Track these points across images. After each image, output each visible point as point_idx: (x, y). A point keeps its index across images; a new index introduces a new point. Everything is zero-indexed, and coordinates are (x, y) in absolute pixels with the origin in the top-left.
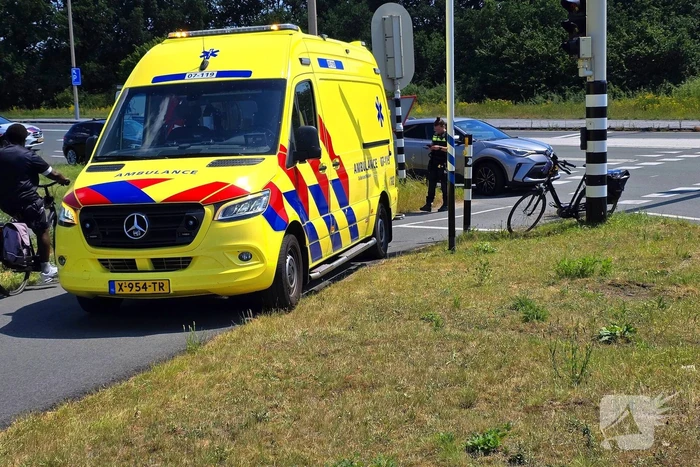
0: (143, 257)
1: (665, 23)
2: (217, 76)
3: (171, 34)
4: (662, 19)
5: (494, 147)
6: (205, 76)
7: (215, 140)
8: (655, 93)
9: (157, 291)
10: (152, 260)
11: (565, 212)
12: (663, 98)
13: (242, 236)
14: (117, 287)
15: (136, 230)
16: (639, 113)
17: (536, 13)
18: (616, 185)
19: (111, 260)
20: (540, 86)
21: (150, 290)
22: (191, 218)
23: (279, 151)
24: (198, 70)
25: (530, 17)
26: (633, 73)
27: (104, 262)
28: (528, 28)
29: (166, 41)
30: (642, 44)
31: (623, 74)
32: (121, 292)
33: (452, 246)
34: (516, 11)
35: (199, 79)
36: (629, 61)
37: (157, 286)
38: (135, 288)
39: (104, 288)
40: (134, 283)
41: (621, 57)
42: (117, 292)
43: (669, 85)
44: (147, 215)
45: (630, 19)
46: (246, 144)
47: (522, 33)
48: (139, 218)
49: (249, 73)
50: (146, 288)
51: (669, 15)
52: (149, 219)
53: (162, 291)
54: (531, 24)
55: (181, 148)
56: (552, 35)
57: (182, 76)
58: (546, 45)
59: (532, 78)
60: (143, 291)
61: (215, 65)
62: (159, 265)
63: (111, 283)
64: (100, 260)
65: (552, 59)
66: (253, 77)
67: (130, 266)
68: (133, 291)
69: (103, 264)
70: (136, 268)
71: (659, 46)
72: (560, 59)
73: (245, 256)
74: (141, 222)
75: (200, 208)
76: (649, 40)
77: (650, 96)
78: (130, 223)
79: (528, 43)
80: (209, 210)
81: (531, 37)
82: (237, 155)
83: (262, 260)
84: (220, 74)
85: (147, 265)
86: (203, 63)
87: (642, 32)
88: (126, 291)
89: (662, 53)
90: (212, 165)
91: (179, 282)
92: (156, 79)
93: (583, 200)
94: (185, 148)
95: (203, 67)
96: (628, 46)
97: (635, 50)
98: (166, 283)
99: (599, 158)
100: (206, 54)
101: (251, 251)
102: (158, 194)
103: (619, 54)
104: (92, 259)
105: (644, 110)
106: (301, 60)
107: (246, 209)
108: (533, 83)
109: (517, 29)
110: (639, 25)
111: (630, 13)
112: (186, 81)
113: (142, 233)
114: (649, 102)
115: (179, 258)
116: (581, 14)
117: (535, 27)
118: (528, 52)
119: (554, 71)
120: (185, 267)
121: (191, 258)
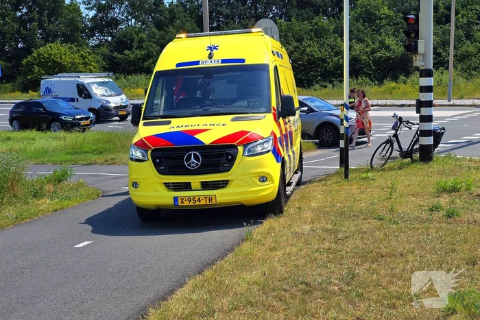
0: (196, 180)
1: (396, 37)
2: (222, 63)
3: (178, 36)
4: (394, 35)
5: (332, 115)
6: (213, 62)
7: (226, 105)
8: (397, 82)
9: (208, 203)
10: (202, 182)
11: (406, 154)
12: (402, 86)
13: (261, 166)
14: (180, 201)
15: (193, 163)
16: (387, 96)
17: (312, 29)
18: (437, 136)
19: (173, 183)
20: (316, 78)
21: (203, 202)
22: (230, 154)
23: (273, 111)
24: (207, 59)
25: (308, 33)
26: (378, 70)
27: (167, 185)
28: (308, 40)
29: (175, 40)
30: (383, 51)
31: (371, 70)
32: (182, 204)
33: (346, 176)
34: (298, 28)
35: (209, 65)
36: (375, 62)
37: (207, 199)
38: (192, 201)
39: (171, 202)
40: (192, 198)
41: (370, 59)
42: (179, 204)
43: (402, 77)
44: (199, 153)
45: (373, 34)
46: (248, 107)
47: (304, 43)
48: (195, 155)
49: (243, 61)
50: (200, 201)
51: (398, 31)
52: (202, 155)
53: (211, 203)
54: (309, 37)
55: (204, 110)
56: (323, 45)
57: (197, 63)
58: (320, 51)
59: (312, 73)
60: (198, 203)
61: (219, 55)
62: (206, 186)
63: (176, 199)
64: (164, 184)
65: (324, 61)
66: (247, 63)
67: (187, 187)
68: (191, 203)
69: (166, 186)
70: (191, 188)
71: (394, 52)
72: (330, 60)
73: (263, 179)
74: (196, 157)
75: (235, 147)
76: (387, 48)
77: (393, 84)
78: (189, 158)
79: (308, 49)
80: (240, 149)
81: (310, 46)
82: (247, 113)
83: (273, 182)
84: (223, 61)
85: (199, 186)
86: (210, 54)
87: (382, 42)
88: (186, 203)
89: (396, 57)
90: (233, 120)
91: (222, 197)
92: (178, 65)
93: (417, 146)
94: (207, 110)
95: (210, 56)
96: (373, 52)
97: (378, 54)
98: (214, 197)
99: (428, 119)
100: (211, 48)
101: (266, 175)
102: (207, 139)
103: (368, 57)
104: (160, 183)
105: (390, 93)
106: (272, 51)
107: (261, 148)
108: (313, 76)
109: (300, 40)
110: (380, 38)
111: (373, 30)
112: (201, 66)
113: (197, 164)
114: (393, 88)
115: (220, 181)
116: (416, 25)
117: (311, 39)
118: (308, 55)
119: (326, 68)
120: (223, 187)
121: (228, 181)
